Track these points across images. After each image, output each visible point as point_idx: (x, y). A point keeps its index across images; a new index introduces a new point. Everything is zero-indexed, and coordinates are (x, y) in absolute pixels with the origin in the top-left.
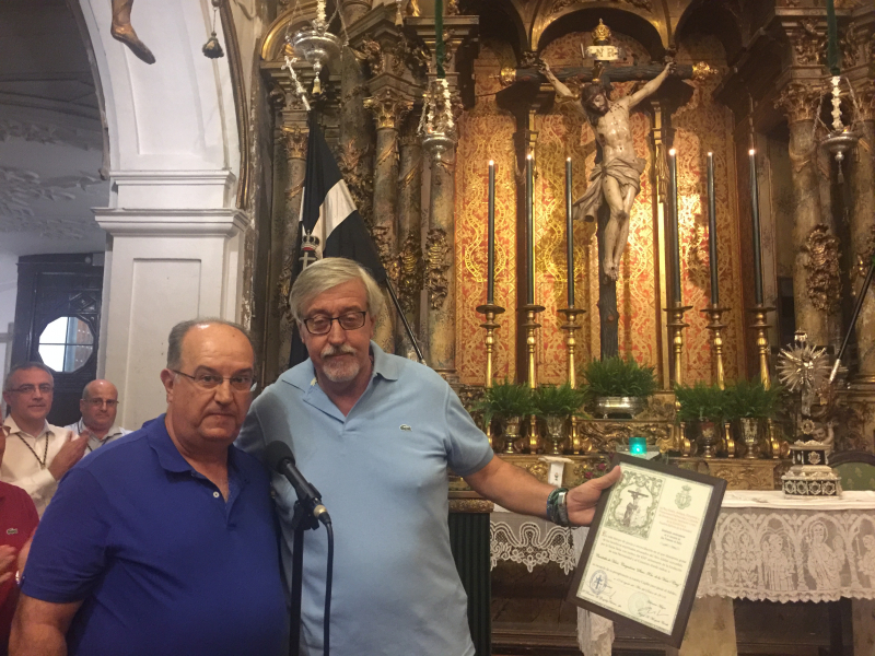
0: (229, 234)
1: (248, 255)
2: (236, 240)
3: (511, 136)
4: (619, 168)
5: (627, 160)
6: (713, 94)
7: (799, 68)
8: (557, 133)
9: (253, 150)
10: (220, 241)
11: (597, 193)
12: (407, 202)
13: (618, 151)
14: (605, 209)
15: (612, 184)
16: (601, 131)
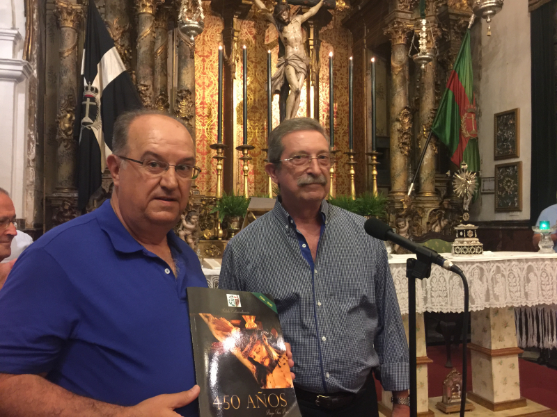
0: (18, 80)
1: (31, 97)
2: (24, 85)
3: (221, 31)
4: (296, 61)
5: (300, 56)
6: (342, 21)
7: (400, 11)
8: (250, 33)
9: (35, 16)
10: (11, 85)
11: (282, 76)
12: (158, 69)
13: (295, 50)
14: (286, 86)
15: (292, 71)
16: (285, 35)
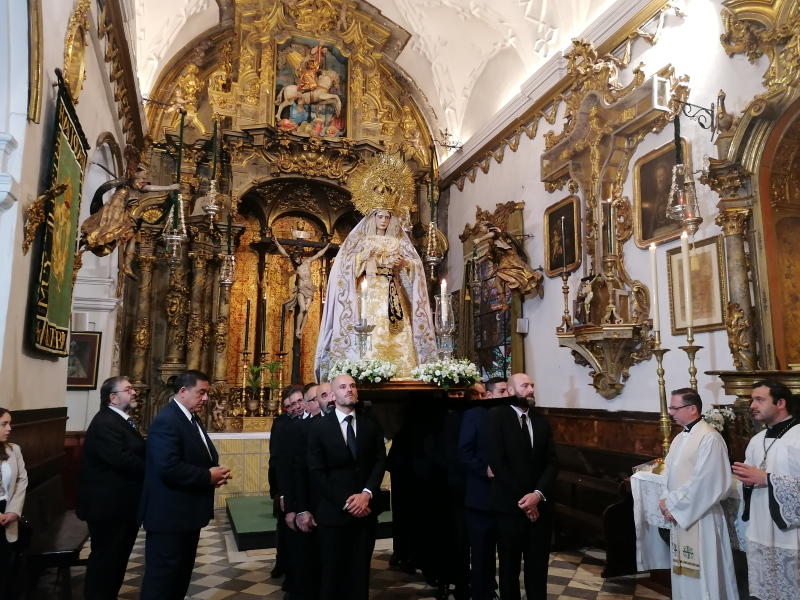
0: (112, 310)
1: (118, 320)
2: (115, 313)
3: (256, 263)
4: (305, 290)
5: (308, 287)
8: (278, 263)
10: (108, 314)
11: (295, 300)
12: (207, 301)
13: (305, 282)
14: (297, 308)
15: (301, 297)
16: (298, 271)
